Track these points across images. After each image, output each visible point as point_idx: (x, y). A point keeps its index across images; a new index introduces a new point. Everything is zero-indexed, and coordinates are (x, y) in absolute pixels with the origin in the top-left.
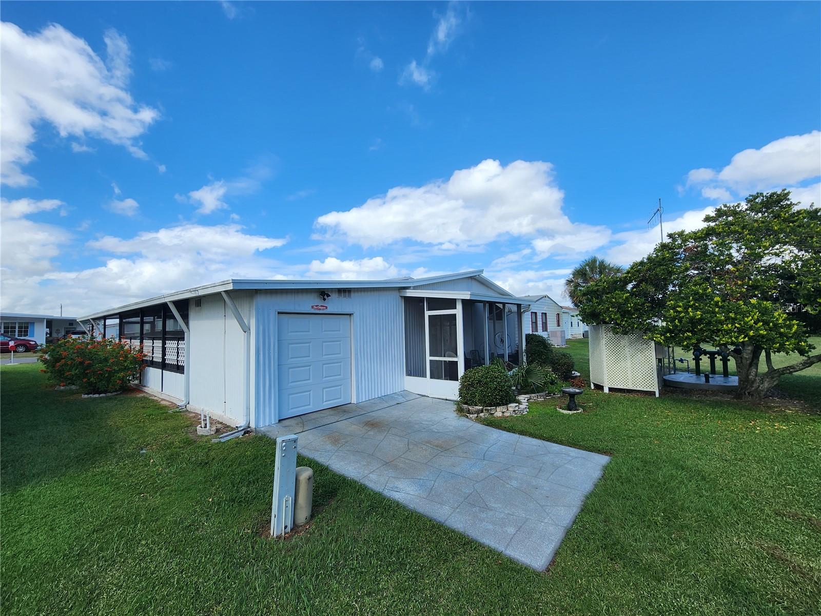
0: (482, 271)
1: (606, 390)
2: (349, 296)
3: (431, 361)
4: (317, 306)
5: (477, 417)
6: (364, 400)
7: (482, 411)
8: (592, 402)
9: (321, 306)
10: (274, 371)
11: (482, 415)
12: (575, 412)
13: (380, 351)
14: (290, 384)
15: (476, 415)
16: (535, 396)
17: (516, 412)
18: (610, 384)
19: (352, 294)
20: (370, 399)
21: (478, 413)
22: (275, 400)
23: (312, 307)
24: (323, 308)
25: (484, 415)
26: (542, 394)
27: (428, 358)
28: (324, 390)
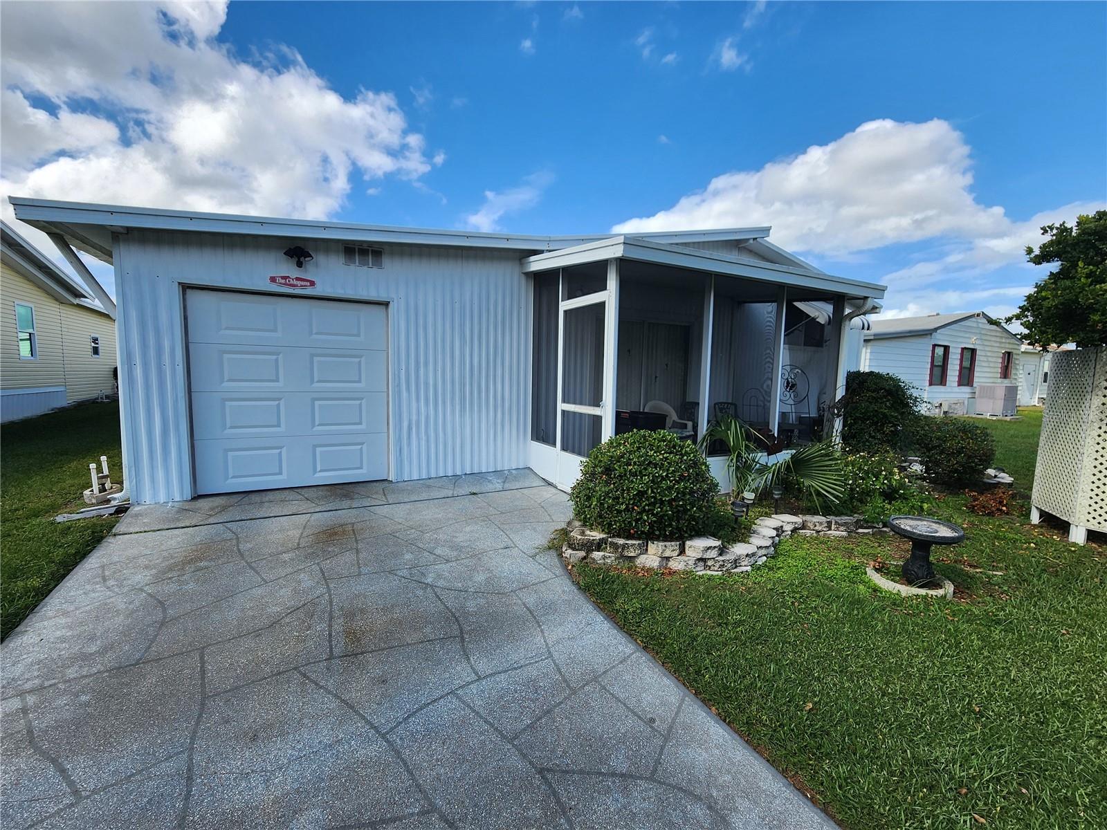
0: (767, 230)
1: (1078, 536)
2: (378, 264)
3: (563, 412)
4: (283, 278)
5: (585, 558)
6: (415, 477)
7: (599, 546)
8: (1007, 568)
9: (298, 279)
10: (176, 401)
11: (597, 555)
12: (923, 592)
13: (463, 385)
14: (228, 431)
15: (583, 554)
16: (821, 524)
17: (710, 563)
18: (1095, 522)
19: (386, 261)
20: (433, 475)
21: (589, 551)
22: (180, 458)
23: (273, 279)
24: (303, 283)
25: (604, 558)
26: (845, 519)
27: (561, 406)
28: (318, 450)
